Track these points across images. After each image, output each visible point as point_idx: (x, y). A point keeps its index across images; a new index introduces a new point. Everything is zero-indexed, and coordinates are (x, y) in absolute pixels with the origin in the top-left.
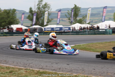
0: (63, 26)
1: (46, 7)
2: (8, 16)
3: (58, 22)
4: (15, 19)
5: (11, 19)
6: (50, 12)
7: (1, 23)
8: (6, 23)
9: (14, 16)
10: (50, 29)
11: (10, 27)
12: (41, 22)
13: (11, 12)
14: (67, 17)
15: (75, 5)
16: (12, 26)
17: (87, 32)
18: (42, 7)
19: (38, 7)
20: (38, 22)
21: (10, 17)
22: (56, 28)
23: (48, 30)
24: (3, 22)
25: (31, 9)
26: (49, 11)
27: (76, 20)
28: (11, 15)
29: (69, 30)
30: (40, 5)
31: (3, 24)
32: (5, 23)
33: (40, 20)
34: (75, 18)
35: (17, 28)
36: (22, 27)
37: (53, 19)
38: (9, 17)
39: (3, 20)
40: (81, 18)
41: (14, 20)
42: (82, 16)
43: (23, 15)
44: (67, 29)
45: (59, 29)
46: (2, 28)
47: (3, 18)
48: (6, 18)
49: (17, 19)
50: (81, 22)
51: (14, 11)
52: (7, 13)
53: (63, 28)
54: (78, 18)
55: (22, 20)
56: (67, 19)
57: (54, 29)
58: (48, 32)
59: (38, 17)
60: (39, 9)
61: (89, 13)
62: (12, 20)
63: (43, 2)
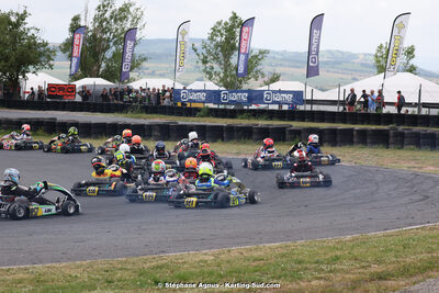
18: (111, 17)
25: (76, 19)
60: (101, 23)
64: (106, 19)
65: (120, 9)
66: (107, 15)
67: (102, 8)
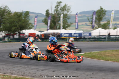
0: (83, 31)
1: (65, 10)
2: (19, 19)
3: (77, 27)
4: (27, 23)
5: (23, 23)
6: (69, 15)
7: (11, 27)
8: (17, 28)
9: (26, 20)
10: (68, 35)
11: (21, 33)
12: (58, 26)
13: (23, 14)
14: (89, 21)
15: (101, 7)
16: (24, 31)
17: (107, 39)
18: (60, 10)
19: (56, 9)
20: (55, 27)
21: (22, 21)
22: (75, 33)
23: (65, 36)
24: (13, 26)
25: (47, 11)
26: (68, 13)
27: (100, 24)
28: (23, 18)
29: (90, 36)
30: (58, 7)
31: (13, 28)
32: (15, 28)
33: (57, 24)
34: (98, 22)
35: (29, 34)
36: (35, 33)
37: (72, 24)
38: (20, 21)
39: (13, 25)
40: (106, 22)
41: (26, 25)
42: (107, 21)
43: (36, 19)
44: (88, 34)
45: (77, 35)
46: (12, 33)
47: (14, 22)
48: (17, 22)
49: (29, 23)
50: (106, 27)
51: (27, 13)
52: (17, 16)
53: (83, 34)
54: (102, 23)
55: (36, 24)
56: (89, 23)
57: (72, 35)
58: (65, 39)
59: (55, 21)
60: (57, 12)
61: (112, 16)
62: (23, 25)
63: (61, 4)
64: (58, 10)
65: (63, 7)
66: (59, 9)
67: (57, 6)
